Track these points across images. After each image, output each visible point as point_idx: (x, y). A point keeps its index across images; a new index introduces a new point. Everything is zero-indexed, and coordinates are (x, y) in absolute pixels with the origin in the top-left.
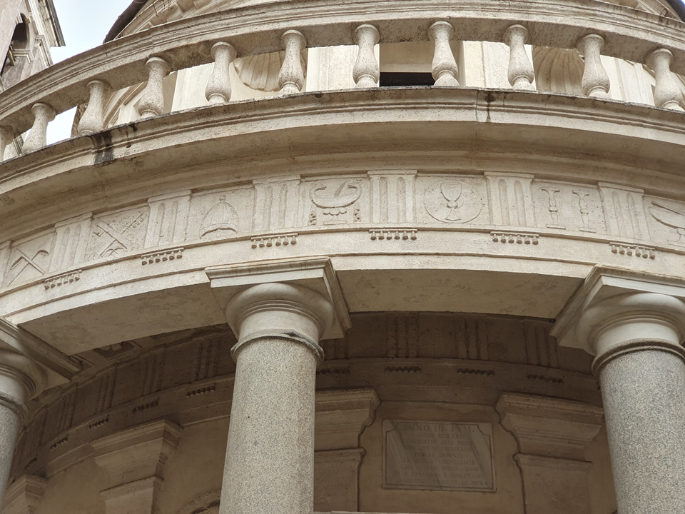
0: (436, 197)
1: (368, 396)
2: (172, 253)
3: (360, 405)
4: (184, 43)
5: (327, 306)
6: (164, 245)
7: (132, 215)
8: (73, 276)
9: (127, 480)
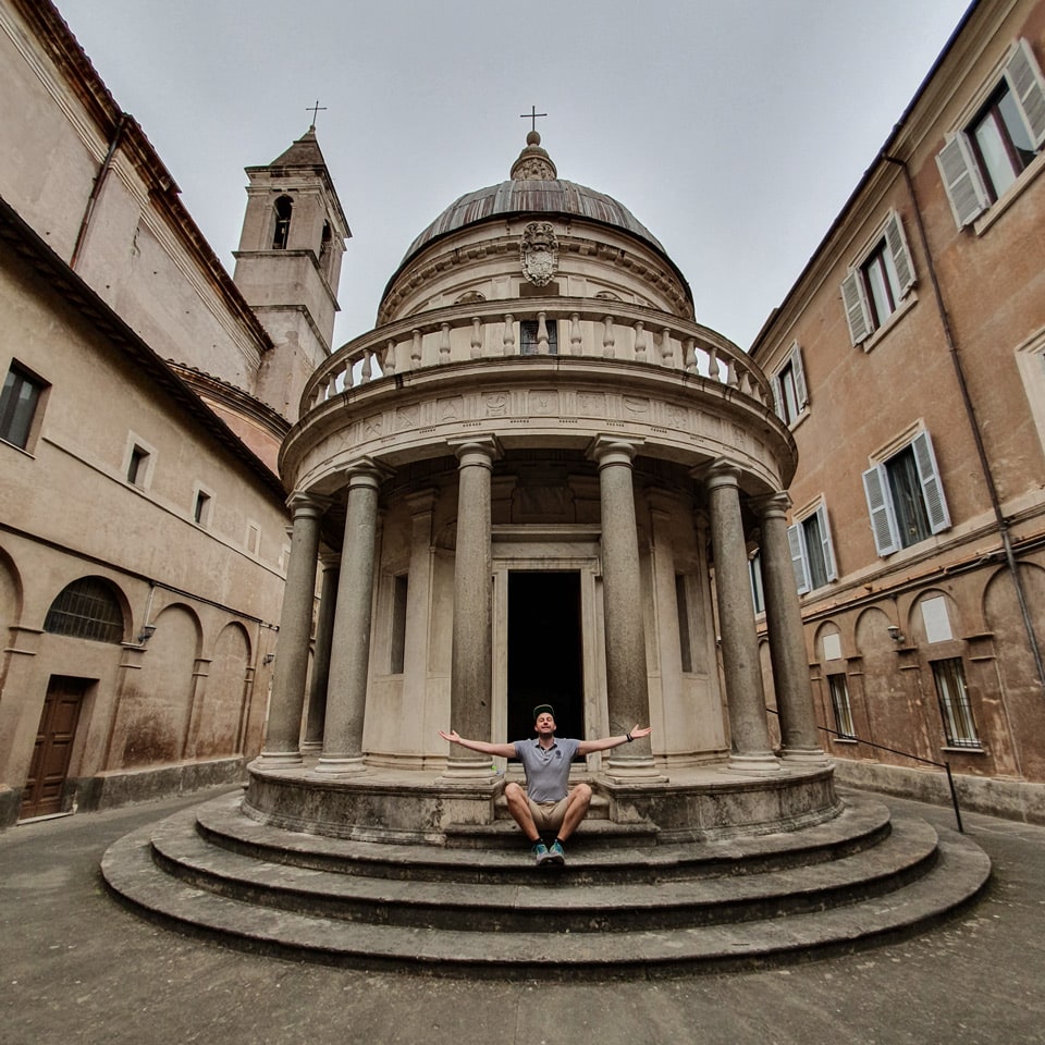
0: (537, 402)
1: (514, 478)
2: (431, 428)
3: (511, 482)
4: (428, 323)
5: (494, 450)
6: (428, 424)
7: (413, 410)
8: (392, 437)
9: (420, 511)
